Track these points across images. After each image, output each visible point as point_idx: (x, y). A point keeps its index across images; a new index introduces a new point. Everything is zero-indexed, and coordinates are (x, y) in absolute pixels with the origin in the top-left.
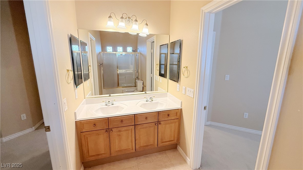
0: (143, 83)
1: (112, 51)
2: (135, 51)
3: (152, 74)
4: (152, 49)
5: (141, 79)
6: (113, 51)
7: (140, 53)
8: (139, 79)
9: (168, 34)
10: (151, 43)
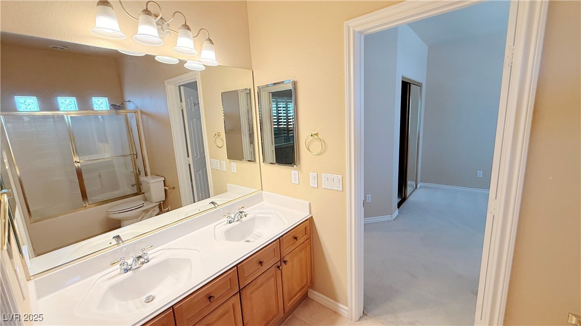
0: (164, 181)
1: (37, 109)
2: (118, 106)
3: (188, 157)
4: (181, 102)
5: (152, 174)
6: (41, 110)
7: (139, 112)
8: (146, 175)
9: (249, 67)
10: (178, 88)
